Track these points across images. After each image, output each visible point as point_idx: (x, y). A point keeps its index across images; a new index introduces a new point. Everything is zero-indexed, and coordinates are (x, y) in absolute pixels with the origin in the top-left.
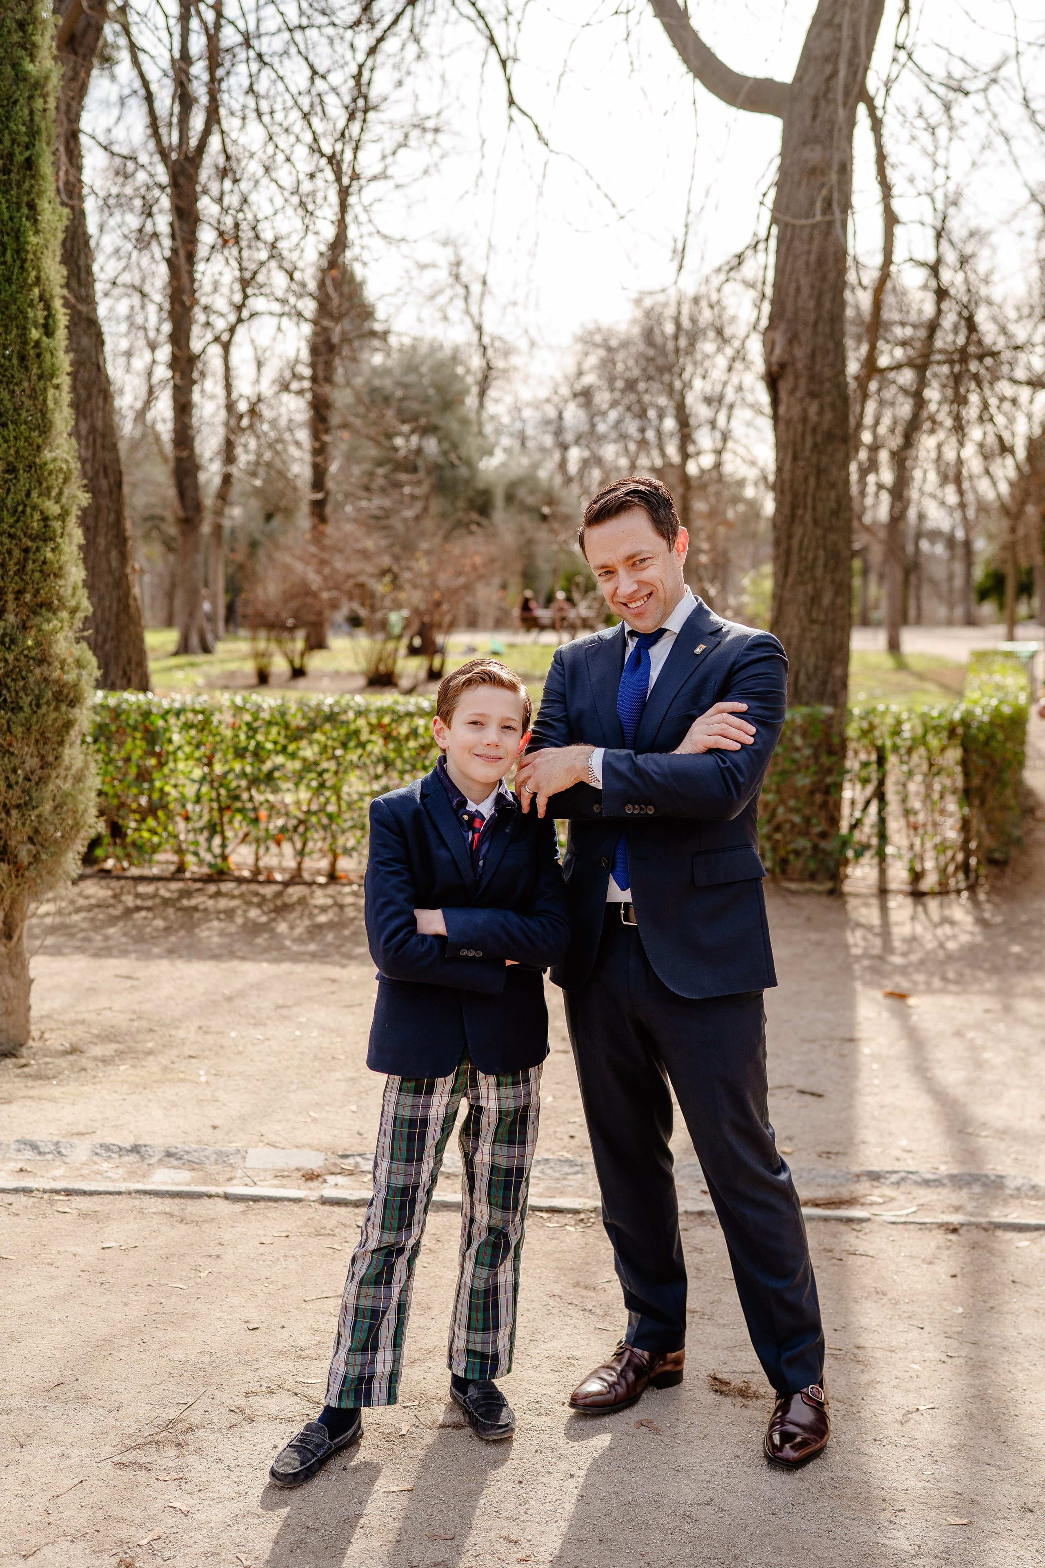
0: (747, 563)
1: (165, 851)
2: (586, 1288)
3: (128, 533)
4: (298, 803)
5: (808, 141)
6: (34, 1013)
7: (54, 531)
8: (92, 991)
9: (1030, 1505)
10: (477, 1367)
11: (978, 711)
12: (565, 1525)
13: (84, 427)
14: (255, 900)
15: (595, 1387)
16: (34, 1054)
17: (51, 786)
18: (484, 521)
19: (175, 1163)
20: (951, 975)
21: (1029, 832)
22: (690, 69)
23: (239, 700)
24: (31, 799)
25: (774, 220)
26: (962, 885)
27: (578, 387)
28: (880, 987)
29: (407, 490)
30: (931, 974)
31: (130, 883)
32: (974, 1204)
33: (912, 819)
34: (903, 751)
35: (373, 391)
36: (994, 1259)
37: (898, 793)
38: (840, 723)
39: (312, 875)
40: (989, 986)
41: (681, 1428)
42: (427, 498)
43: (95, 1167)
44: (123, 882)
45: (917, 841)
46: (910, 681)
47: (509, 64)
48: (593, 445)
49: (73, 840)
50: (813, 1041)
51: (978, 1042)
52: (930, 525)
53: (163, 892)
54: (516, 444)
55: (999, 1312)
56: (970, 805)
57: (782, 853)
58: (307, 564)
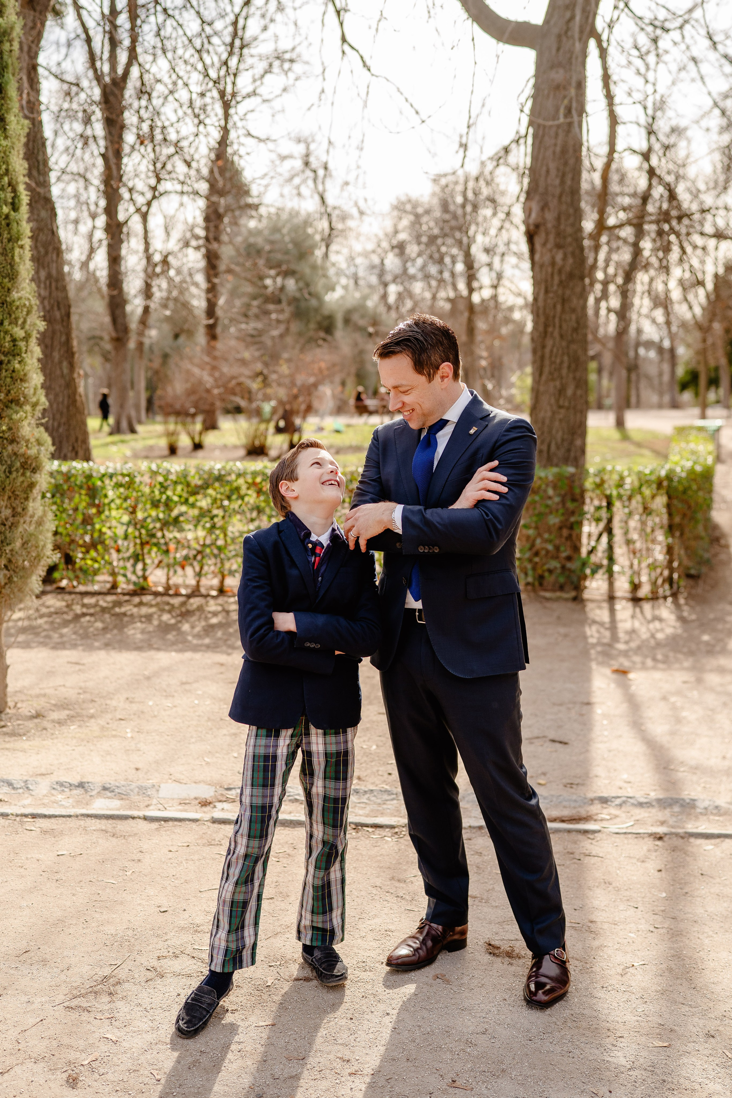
0: (514, 366)
1: (103, 574)
2: (399, 881)
3: (75, 349)
4: (197, 539)
5: (553, 66)
6: (10, 689)
7: (20, 349)
8: (51, 673)
9: (712, 1033)
10: (320, 938)
11: (678, 469)
12: (383, 1049)
13: (43, 274)
14: (167, 608)
15: (404, 951)
16: (10, 718)
17: (20, 529)
18: (329, 338)
19: (109, 794)
20: (659, 657)
21: (716, 555)
22: (471, 15)
23: (154, 467)
24: (6, 538)
25: (531, 123)
26: (668, 593)
27: (395, 242)
28: (609, 666)
29: (274, 316)
30: (646, 657)
31: (79, 596)
32: (674, 819)
33: (631, 546)
34: (625, 498)
35: (250, 246)
36: (688, 858)
37: (622, 528)
38: (580, 479)
39: (207, 589)
40: (686, 664)
41: (465, 980)
42: (288, 322)
43: (53, 798)
44: (73, 596)
45: (636, 562)
46: (632, 448)
47: (342, 13)
48: (406, 284)
49: (36, 567)
50: (561, 705)
51: (679, 704)
52: (645, 337)
53: (102, 603)
54: (352, 282)
55: (691, 896)
56: (673, 536)
57: (540, 571)
58: (203, 369)
